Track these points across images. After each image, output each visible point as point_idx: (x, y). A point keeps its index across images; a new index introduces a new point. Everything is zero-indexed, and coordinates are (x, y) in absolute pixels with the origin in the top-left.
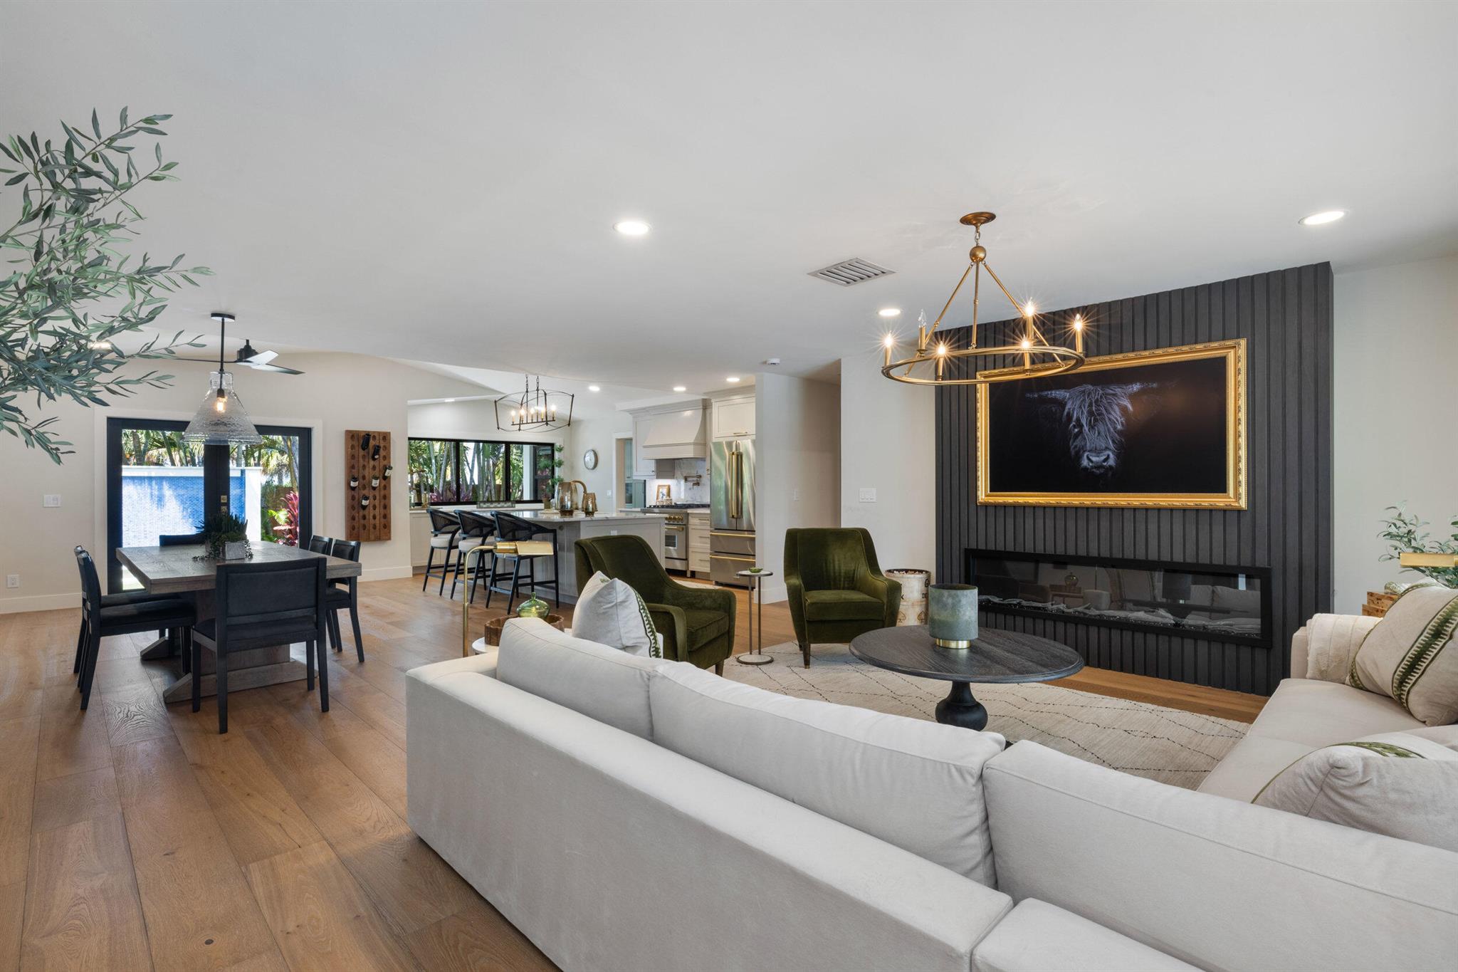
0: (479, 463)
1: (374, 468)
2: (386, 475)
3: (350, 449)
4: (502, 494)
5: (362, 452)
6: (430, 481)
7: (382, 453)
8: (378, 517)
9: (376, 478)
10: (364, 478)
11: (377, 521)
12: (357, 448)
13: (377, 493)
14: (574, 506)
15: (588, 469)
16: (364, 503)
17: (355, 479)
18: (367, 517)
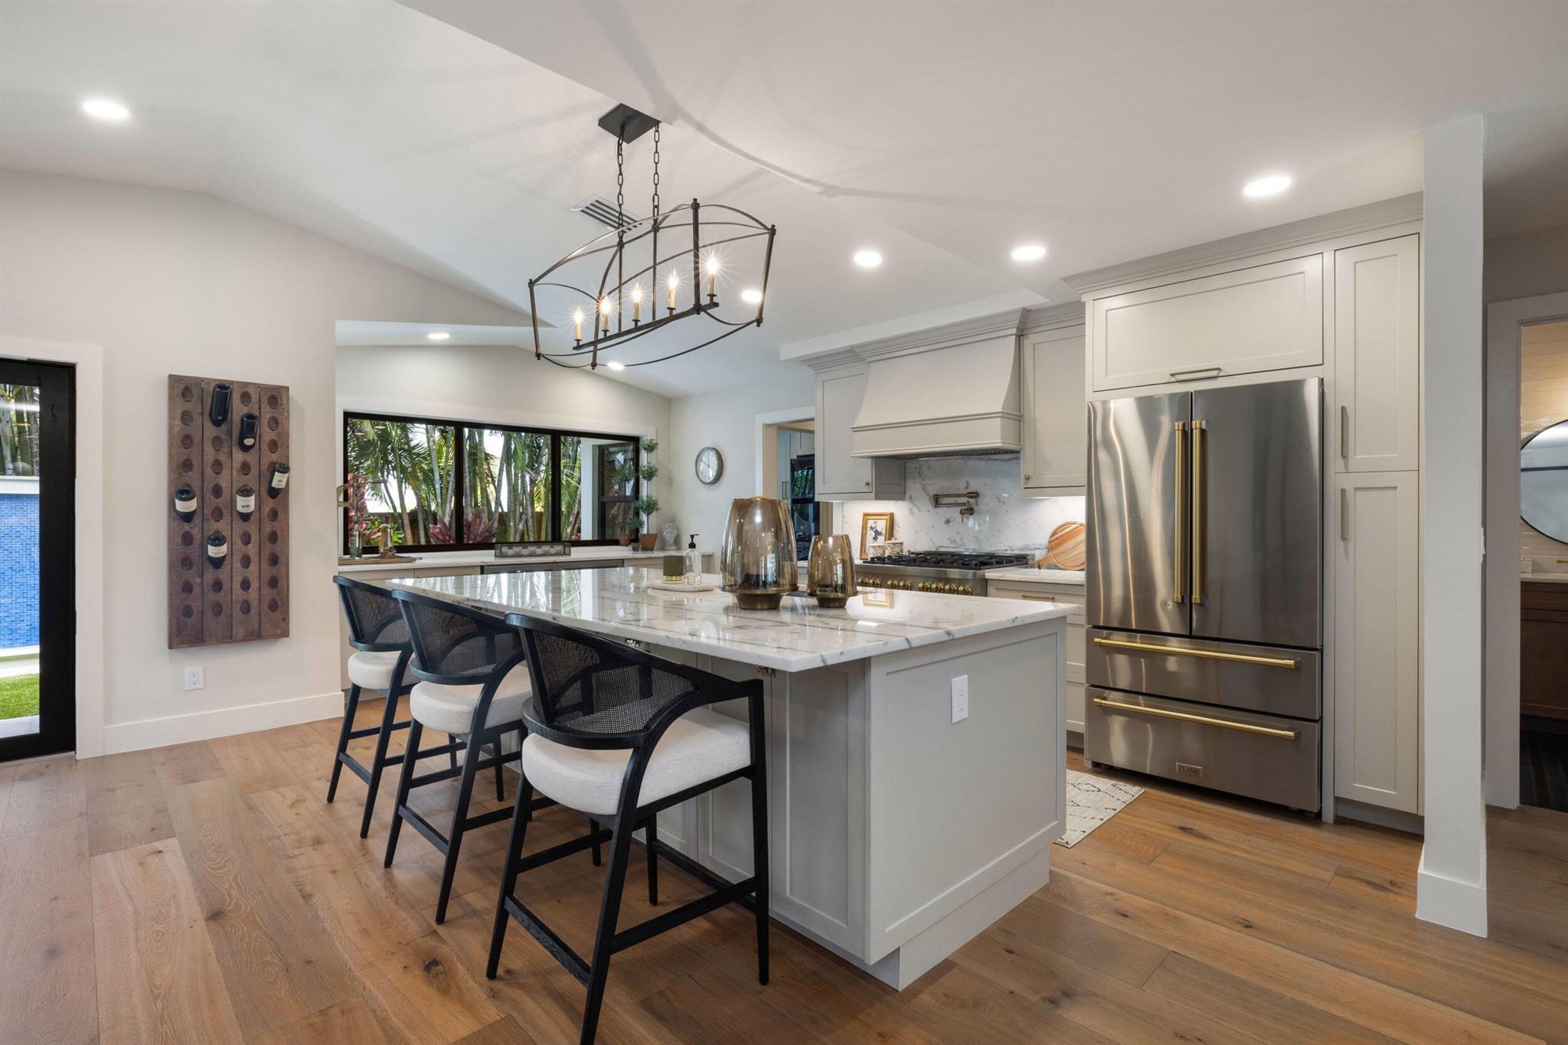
0: (509, 479)
1: (245, 468)
2: (275, 484)
3: (178, 422)
4: (544, 526)
5: (211, 431)
6: (433, 507)
7: (267, 434)
8: (254, 585)
9: (246, 492)
10: (217, 491)
11: (253, 594)
12: (198, 421)
13: (252, 527)
14: (786, 581)
15: (703, 483)
16: (213, 551)
17: (185, 493)
18: (226, 586)
